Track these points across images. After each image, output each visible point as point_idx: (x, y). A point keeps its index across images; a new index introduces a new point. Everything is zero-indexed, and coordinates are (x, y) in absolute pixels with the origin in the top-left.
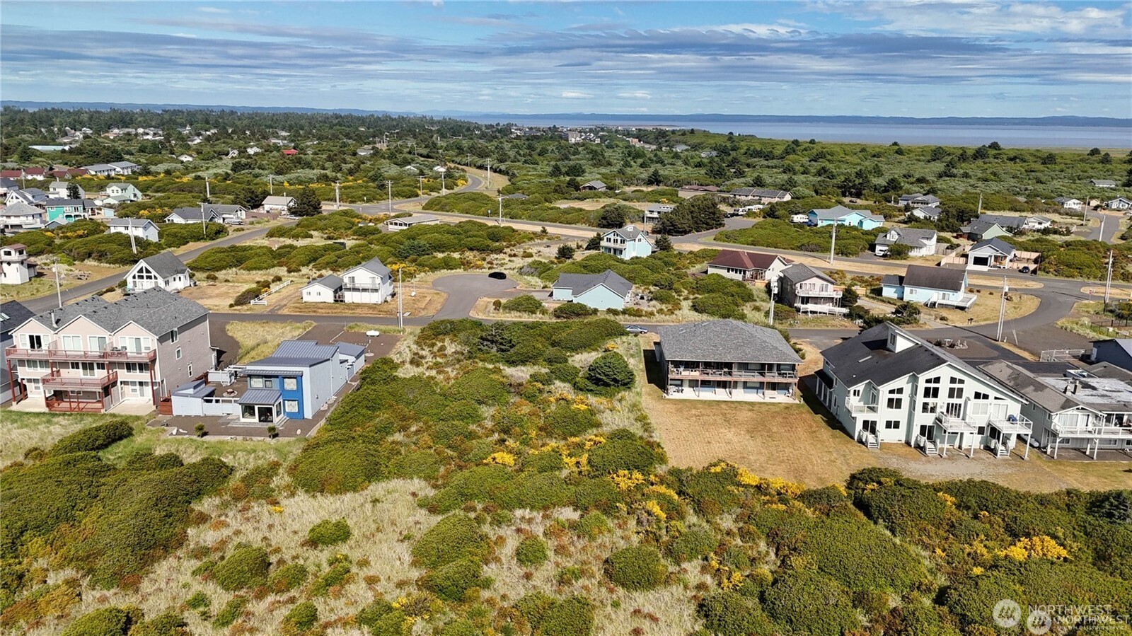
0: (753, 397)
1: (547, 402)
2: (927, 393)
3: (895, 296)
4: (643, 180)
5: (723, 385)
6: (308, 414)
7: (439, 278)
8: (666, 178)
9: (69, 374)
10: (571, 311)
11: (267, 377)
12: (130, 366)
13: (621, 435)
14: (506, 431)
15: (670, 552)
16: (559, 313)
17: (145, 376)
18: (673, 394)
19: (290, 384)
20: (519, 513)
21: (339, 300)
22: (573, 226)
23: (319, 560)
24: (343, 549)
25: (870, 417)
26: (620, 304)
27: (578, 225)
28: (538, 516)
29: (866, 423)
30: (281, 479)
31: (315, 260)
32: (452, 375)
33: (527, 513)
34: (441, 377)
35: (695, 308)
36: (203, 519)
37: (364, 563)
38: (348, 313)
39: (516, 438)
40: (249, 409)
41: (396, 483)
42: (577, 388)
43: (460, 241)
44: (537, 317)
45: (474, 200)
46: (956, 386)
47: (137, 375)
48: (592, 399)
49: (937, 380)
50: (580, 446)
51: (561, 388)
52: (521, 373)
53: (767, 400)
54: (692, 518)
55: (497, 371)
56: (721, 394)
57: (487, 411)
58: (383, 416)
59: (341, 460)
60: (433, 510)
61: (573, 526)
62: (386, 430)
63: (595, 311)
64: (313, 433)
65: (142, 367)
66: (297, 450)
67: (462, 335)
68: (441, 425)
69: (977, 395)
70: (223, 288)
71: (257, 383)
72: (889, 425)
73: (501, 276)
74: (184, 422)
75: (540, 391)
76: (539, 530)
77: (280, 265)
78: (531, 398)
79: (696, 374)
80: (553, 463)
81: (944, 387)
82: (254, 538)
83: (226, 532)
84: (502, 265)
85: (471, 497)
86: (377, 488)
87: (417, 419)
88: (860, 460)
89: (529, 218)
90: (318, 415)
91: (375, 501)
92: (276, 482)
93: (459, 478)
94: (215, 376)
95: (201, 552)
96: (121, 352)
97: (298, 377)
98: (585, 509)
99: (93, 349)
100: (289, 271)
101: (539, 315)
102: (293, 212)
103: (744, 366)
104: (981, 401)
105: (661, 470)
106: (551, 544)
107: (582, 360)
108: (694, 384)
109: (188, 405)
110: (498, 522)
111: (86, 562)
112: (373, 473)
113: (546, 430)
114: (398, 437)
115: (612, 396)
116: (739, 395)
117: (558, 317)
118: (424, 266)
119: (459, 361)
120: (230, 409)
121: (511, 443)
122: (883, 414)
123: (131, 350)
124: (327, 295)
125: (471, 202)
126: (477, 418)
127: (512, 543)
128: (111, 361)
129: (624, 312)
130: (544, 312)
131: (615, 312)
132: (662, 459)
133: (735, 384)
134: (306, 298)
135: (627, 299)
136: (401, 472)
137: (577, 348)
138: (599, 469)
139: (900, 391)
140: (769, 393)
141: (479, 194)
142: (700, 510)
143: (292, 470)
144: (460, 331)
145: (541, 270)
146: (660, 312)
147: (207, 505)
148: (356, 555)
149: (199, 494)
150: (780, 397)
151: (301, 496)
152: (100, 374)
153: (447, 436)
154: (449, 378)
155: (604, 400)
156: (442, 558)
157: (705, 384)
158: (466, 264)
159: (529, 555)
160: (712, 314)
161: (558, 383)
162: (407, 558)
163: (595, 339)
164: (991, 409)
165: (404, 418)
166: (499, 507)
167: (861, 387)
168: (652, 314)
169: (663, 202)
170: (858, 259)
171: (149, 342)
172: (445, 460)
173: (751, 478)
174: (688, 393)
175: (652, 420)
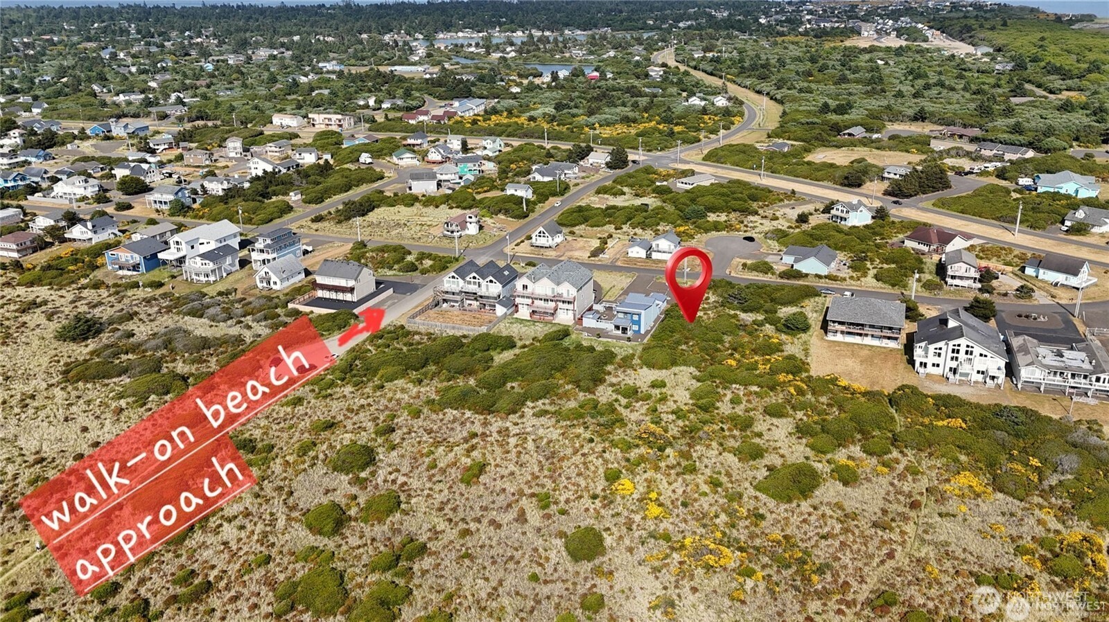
0: (876, 342)
1: (758, 337)
2: (953, 351)
3: (1034, 274)
4: (908, 117)
5: (860, 335)
6: (643, 332)
7: (711, 239)
8: (932, 114)
9: (537, 303)
10: (792, 274)
11: (626, 313)
12: (563, 302)
13: (791, 358)
14: (735, 349)
15: (793, 407)
16: (784, 275)
17: (570, 307)
18: (830, 337)
19: (636, 318)
20: (734, 386)
21: (649, 257)
22: (821, 183)
23: (656, 392)
24: (664, 390)
25: (924, 360)
26: (824, 271)
27: (825, 183)
28: (742, 388)
29: (921, 363)
30: (636, 361)
31: (630, 219)
32: (712, 316)
33: (738, 386)
34: (705, 317)
35: (877, 278)
36: (609, 373)
37: (672, 396)
38: (654, 267)
39: (739, 353)
40: (617, 327)
41: (682, 368)
42: (778, 330)
43: (727, 203)
44: (768, 278)
45: (744, 152)
46: (970, 349)
47: (566, 306)
48: (784, 337)
49: (959, 345)
50: (769, 360)
51: (769, 329)
52: (748, 317)
53: (883, 345)
54: (809, 396)
55: (735, 316)
56: (857, 340)
57: (727, 338)
58: (677, 336)
59: (660, 355)
60: (698, 381)
61: (756, 393)
62: (678, 343)
63: (807, 275)
64: (645, 341)
65: (569, 302)
66: (640, 349)
67: (719, 291)
68: (704, 344)
69: (981, 355)
70: (581, 242)
71: (621, 315)
72: (934, 365)
73: (751, 239)
74: (589, 330)
75: (756, 330)
76: (741, 393)
77: (609, 223)
78: (750, 334)
79: (843, 328)
80: (754, 367)
81: (963, 349)
82: (631, 383)
83: (619, 379)
84: (754, 228)
85: (715, 377)
86: (676, 369)
87: (693, 339)
88: (910, 379)
89: (788, 173)
90: (647, 332)
91: (675, 374)
92: (634, 362)
93: (710, 369)
94: (596, 307)
95: (612, 385)
96: (560, 295)
97: (639, 315)
98: (762, 387)
99: (550, 294)
100: (616, 229)
101: (770, 275)
102: (609, 165)
103: (872, 326)
104: (983, 358)
105: (804, 375)
106: (746, 398)
107: (785, 312)
108: (842, 332)
109: (589, 322)
110: (725, 388)
111: (577, 383)
112: (674, 363)
113: (755, 351)
114: (684, 347)
115: (794, 336)
116: (868, 341)
117: (782, 278)
118: (700, 228)
119: (716, 307)
120: (608, 326)
121: (737, 356)
122: (931, 359)
123: (565, 295)
124: (642, 253)
125: (741, 156)
126: (721, 341)
127: (729, 396)
128: (557, 299)
129: (826, 277)
130: (773, 274)
131: (819, 277)
132: (807, 371)
133: (866, 335)
134: (630, 255)
135: (833, 265)
136: (685, 364)
137: (785, 304)
138: (774, 372)
139: (940, 349)
140: (887, 341)
141: (749, 146)
142: (813, 394)
143: (640, 358)
144: (718, 287)
145: (780, 235)
146: (851, 278)
147: (609, 368)
148: (669, 393)
149: (606, 364)
150: (892, 344)
151: (645, 369)
152: (552, 305)
153: (706, 349)
154: (709, 318)
155: (789, 337)
156: (701, 398)
157: (849, 333)
158: (728, 227)
159: (735, 401)
160: (885, 282)
161: (767, 325)
162: (688, 396)
163: (798, 299)
164: (988, 363)
165: (687, 338)
166: (727, 382)
167: (923, 344)
168: (845, 279)
169: (913, 153)
170: (1043, 233)
171: (573, 292)
172: (705, 360)
173: (843, 383)
174: (839, 337)
175: (812, 351)
